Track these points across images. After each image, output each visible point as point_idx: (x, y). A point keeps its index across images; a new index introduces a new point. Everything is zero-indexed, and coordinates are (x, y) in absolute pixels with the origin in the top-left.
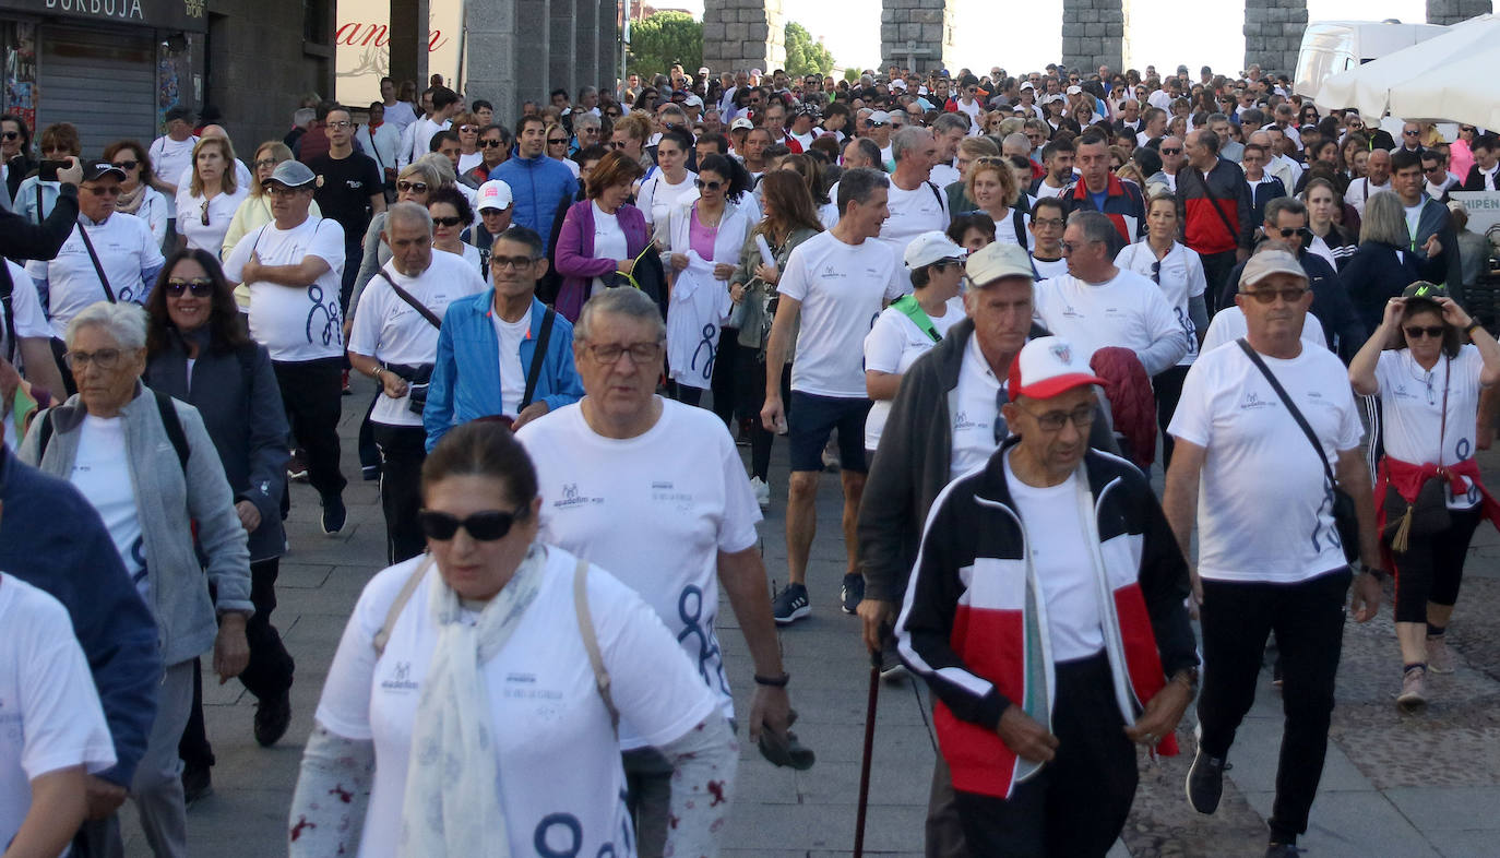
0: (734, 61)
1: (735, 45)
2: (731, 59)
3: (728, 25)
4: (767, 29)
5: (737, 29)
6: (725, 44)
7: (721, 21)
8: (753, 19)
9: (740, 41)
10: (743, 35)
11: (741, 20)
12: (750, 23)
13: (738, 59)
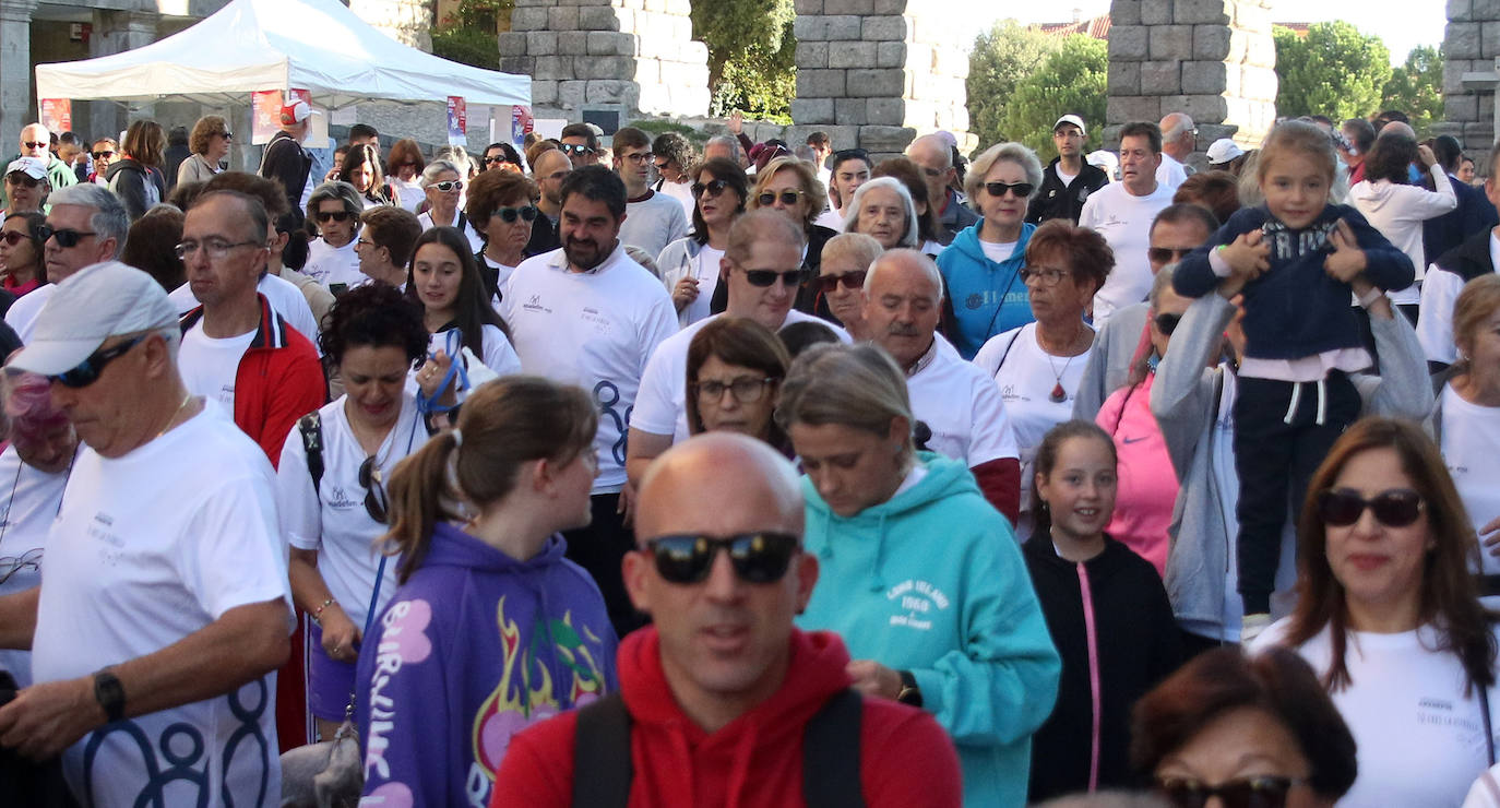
0: (1164, 99)
1: (1166, 67)
2: (1160, 95)
3: (1153, 30)
4: (1226, 36)
5: (1169, 37)
6: (1148, 66)
7: (1141, 24)
8: (1201, 17)
9: (1176, 60)
10: (1182, 50)
11: (1178, 19)
12: (1194, 25)
13: (1171, 94)
